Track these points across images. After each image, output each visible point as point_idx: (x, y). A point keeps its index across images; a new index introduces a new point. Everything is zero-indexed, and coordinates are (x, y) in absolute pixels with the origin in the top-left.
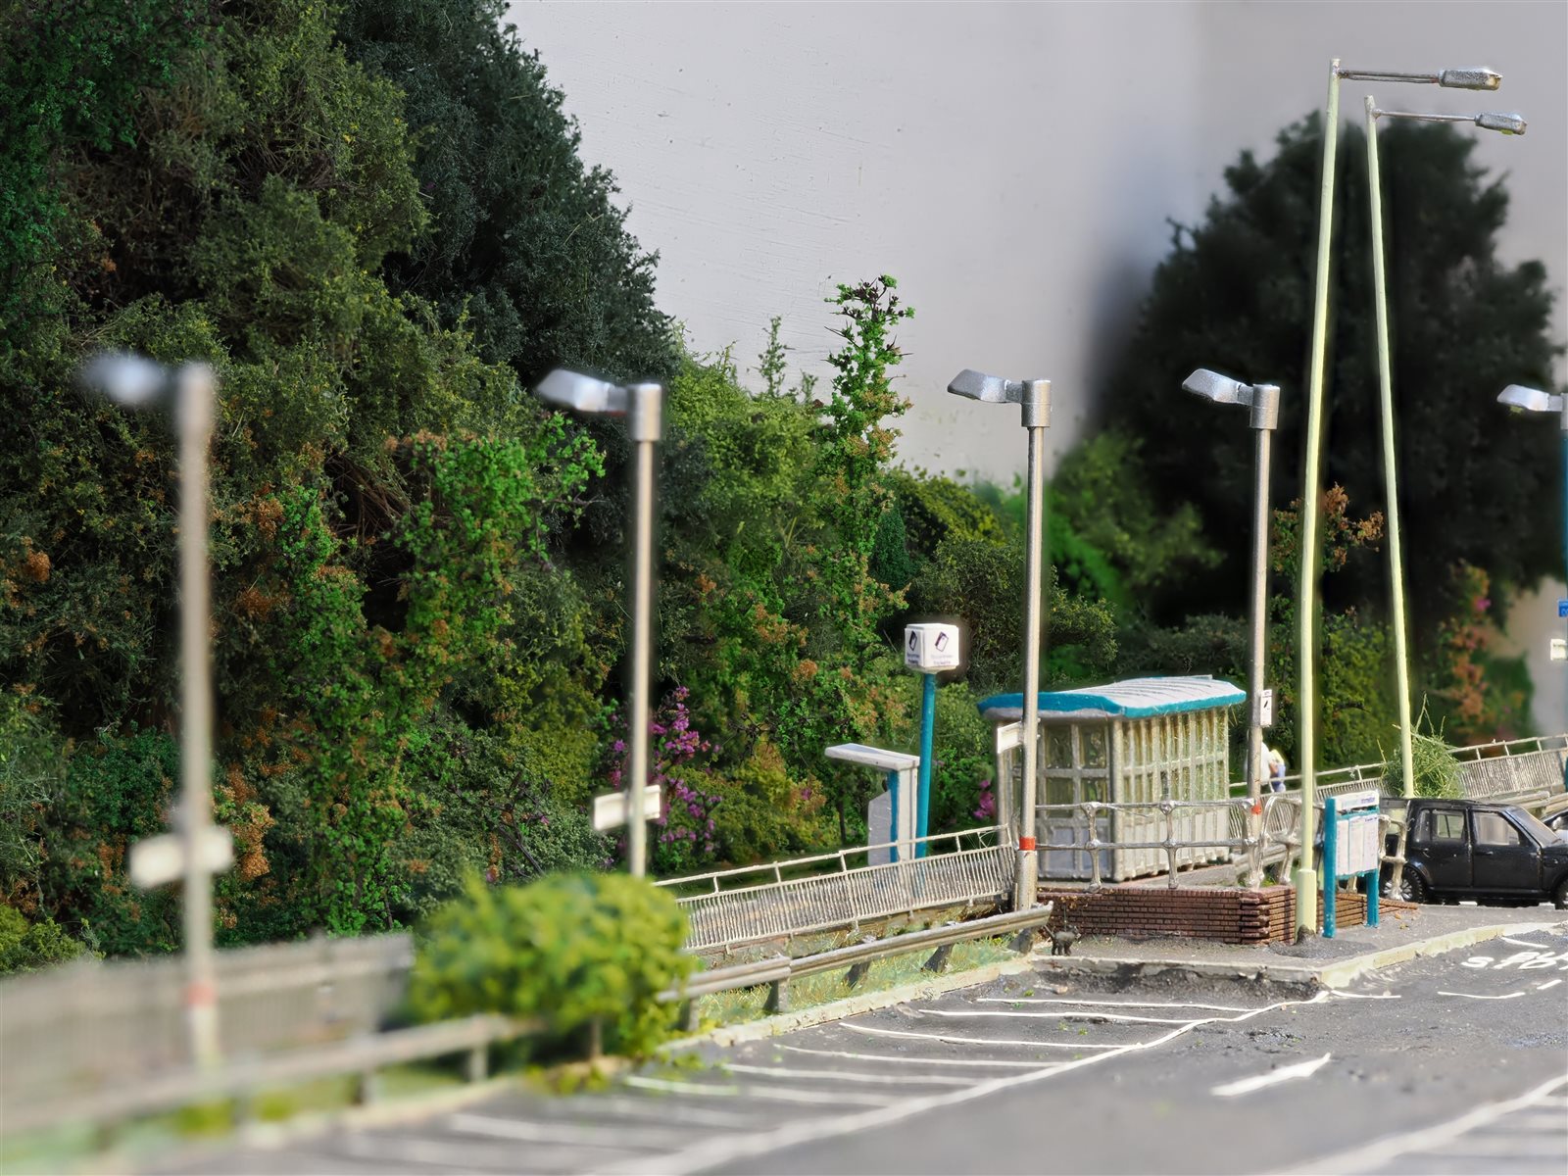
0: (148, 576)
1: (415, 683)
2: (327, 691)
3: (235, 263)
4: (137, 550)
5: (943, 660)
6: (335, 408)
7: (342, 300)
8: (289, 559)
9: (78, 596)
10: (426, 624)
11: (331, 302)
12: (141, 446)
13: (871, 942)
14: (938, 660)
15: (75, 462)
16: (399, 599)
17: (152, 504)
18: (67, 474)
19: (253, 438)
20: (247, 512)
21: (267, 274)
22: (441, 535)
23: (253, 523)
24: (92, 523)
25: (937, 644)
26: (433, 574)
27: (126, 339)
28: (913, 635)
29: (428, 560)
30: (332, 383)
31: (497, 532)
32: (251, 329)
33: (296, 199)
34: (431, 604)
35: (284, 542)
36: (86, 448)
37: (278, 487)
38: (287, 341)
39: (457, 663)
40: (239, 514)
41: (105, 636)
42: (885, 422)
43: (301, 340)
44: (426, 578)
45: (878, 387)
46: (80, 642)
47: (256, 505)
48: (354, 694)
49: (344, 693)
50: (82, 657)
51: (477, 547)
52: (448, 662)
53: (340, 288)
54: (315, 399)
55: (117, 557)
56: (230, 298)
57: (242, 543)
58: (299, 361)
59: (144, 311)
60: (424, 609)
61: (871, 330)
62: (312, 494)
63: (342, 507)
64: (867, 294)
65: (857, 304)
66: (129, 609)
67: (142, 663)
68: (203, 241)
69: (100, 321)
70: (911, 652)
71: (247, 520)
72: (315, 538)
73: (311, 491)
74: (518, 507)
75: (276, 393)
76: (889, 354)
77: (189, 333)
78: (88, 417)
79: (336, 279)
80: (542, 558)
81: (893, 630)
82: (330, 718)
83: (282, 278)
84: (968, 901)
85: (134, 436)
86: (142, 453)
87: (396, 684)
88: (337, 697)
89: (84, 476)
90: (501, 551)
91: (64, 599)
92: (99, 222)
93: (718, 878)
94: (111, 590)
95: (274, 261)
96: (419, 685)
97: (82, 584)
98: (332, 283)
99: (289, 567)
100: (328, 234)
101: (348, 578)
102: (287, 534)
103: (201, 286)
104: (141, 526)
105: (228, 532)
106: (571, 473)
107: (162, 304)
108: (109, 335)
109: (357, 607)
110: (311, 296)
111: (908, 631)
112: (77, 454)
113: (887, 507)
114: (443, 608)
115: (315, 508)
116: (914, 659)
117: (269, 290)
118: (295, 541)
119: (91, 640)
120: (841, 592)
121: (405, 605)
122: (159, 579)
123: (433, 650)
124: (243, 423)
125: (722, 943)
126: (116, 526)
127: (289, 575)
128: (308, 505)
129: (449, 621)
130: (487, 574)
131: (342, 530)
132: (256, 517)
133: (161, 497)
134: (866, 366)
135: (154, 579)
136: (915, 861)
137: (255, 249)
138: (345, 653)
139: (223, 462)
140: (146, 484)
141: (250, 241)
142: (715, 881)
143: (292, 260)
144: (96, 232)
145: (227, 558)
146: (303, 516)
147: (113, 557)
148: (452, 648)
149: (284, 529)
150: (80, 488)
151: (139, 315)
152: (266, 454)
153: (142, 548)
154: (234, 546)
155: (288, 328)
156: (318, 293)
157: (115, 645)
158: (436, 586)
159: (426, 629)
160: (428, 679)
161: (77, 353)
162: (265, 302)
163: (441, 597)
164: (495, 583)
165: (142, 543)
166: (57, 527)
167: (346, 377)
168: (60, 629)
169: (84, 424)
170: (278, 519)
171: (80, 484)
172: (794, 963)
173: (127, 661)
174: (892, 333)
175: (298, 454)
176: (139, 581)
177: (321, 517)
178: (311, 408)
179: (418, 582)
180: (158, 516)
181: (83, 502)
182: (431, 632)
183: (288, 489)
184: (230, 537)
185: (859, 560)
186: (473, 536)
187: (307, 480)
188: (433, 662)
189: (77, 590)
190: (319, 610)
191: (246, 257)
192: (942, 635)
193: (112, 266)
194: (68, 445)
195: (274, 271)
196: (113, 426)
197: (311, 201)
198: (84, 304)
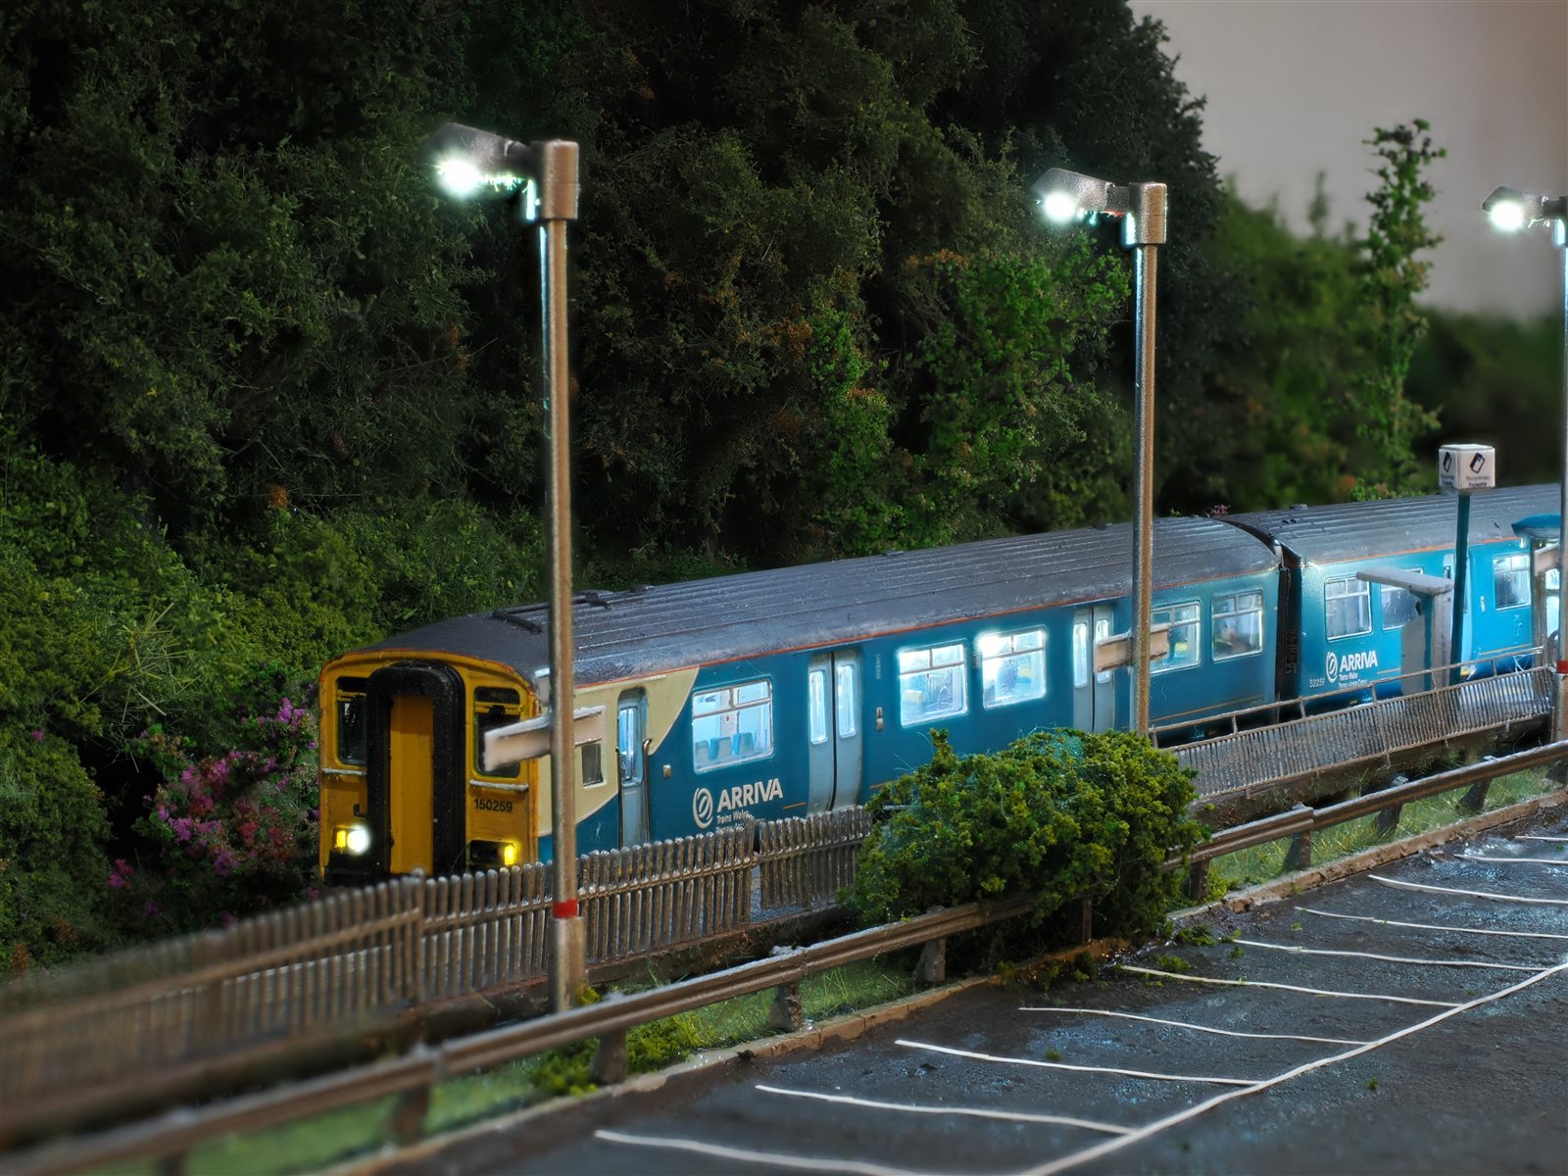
0: (676, 399)
1: (937, 505)
2: (847, 513)
3: (771, 90)
4: (665, 372)
5: (1478, 482)
6: (865, 232)
7: (878, 126)
8: (818, 383)
9: (607, 419)
10: (948, 445)
11: (866, 128)
12: (670, 270)
13: (1402, 784)
14: (1473, 482)
15: (604, 285)
16: (922, 420)
17: (682, 327)
18: (595, 298)
19: (784, 261)
20: (776, 334)
21: (801, 100)
22: (962, 356)
23: (782, 345)
24: (619, 346)
25: (1472, 465)
26: (954, 395)
27: (659, 164)
28: (1448, 455)
29: (950, 381)
30: (864, 207)
31: (1020, 353)
32: (788, 157)
33: (832, 26)
34: (953, 425)
35: (814, 365)
36: (613, 272)
37: (809, 309)
38: (821, 167)
39: (980, 486)
40: (769, 337)
41: (633, 458)
42: (1419, 255)
43: (831, 164)
44: (948, 399)
45: (1413, 221)
46: (607, 465)
47: (786, 328)
48: (874, 518)
49: (865, 517)
50: (610, 480)
51: (1003, 365)
52: (971, 484)
53: (876, 114)
54: (846, 222)
55: (647, 379)
56: (766, 125)
57: (771, 365)
58: (829, 184)
59: (678, 136)
60: (947, 431)
61: (1406, 170)
62: (842, 317)
63: (876, 329)
64: (1402, 137)
65: (1393, 146)
66: (659, 432)
67: (672, 486)
68: (742, 70)
69: (635, 147)
70: (1445, 473)
71: (776, 343)
72: (845, 360)
73: (841, 313)
74: (1041, 327)
75: (808, 217)
76: (1423, 192)
77: (719, 157)
78: (616, 240)
79: (871, 105)
80: (1066, 379)
81: (1427, 447)
82: (850, 542)
83: (817, 104)
84: (1504, 726)
85: (662, 260)
86: (670, 277)
87: (918, 506)
88: (858, 520)
89: (614, 300)
90: (1025, 372)
91: (594, 421)
92: (635, 50)
93: (1238, 718)
94: (640, 412)
95: (809, 88)
96: (942, 508)
97: (610, 407)
98: (867, 108)
99: (819, 389)
100: (863, 61)
101: (877, 400)
102: (818, 355)
103: (738, 113)
104: (670, 349)
105: (756, 355)
106: (1095, 292)
107: (699, 131)
108: (642, 160)
109: (882, 431)
110: (846, 122)
111: (1442, 451)
112: (604, 277)
113: (1420, 334)
114: (965, 430)
115: (845, 331)
116: (1449, 480)
117: (803, 116)
118: (825, 363)
119: (618, 465)
120: (1375, 412)
121: (928, 427)
122: (687, 401)
123: (956, 472)
124: (773, 247)
125: (1241, 787)
126: (645, 350)
127: (818, 398)
128: (838, 327)
129: (971, 442)
130: (1010, 396)
131: (876, 350)
132: (786, 340)
133: (691, 319)
134: (1401, 202)
135: (682, 401)
136: (1450, 688)
137: (790, 76)
138: (867, 475)
139: (754, 285)
140: (677, 307)
141: (784, 67)
142: (1234, 720)
143: (828, 87)
144: (631, 59)
145: (754, 380)
146: (833, 338)
147: (643, 380)
148: (976, 470)
149: (813, 351)
150: (609, 311)
151: (673, 141)
152: (797, 278)
153: (670, 370)
154: (762, 369)
155: (822, 153)
156: (853, 119)
157: (643, 468)
158: (958, 408)
159: (949, 451)
160: (951, 502)
161: (610, 178)
162: (800, 129)
163: (962, 419)
164: (1019, 405)
165: (669, 365)
166: (587, 350)
167: (882, 203)
168: (589, 452)
169: (612, 247)
170: (807, 342)
171: (608, 307)
172: (1317, 813)
173: (655, 484)
174: (1424, 173)
175: (828, 277)
176: (668, 403)
177: (852, 340)
178: (842, 232)
179: (939, 403)
180: (686, 340)
181: (611, 325)
182: (953, 454)
183: (818, 311)
184: (758, 359)
185: (1394, 383)
186: (995, 357)
187: (840, 303)
188: (956, 485)
189: (606, 413)
190: (843, 432)
191: (782, 84)
192: (1478, 457)
193: (650, 94)
194: (596, 269)
195: (809, 97)
196: (640, 248)
197: (849, 31)
198: (621, 132)
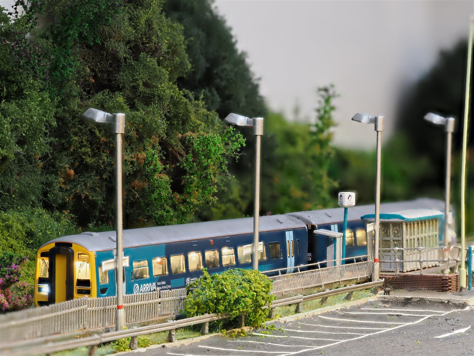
0: (104, 177)
1: (187, 210)
2: (160, 213)
3: (131, 80)
4: (101, 169)
5: (350, 203)
6: (162, 125)
7: (164, 91)
8: (148, 172)
9: (83, 183)
10: (190, 192)
11: (161, 92)
12: (102, 137)
13: (328, 291)
14: (349, 203)
15: (82, 141)
16: (182, 184)
17: (105, 154)
18: (79, 145)
19: (137, 134)
20: (135, 157)
21: (141, 83)
22: (195, 164)
23: (137, 160)
24: (87, 160)
25: (348, 198)
26: (192, 176)
27: (98, 103)
28: (341, 195)
29: (191, 172)
30: (161, 117)
31: (212, 163)
32: (136, 100)
33: (150, 60)
34: (192, 185)
35: (146, 166)
36: (85, 137)
37: (144, 149)
38: (147, 104)
39: (200, 204)
40: (132, 158)
41: (91, 195)
42: (332, 129)
43: (151, 104)
44: (190, 177)
45: (329, 118)
46: (83, 197)
47: (138, 155)
48: (168, 214)
49: (165, 213)
50: (84, 202)
51: (206, 168)
52: (197, 204)
53: (164, 88)
54: (156, 122)
55: (95, 171)
56: (129, 91)
57: (133, 167)
58: (151, 110)
59: (103, 95)
60: (190, 187)
61: (327, 101)
62: (155, 152)
63: (164, 155)
64: (326, 90)
65: (323, 93)
66: (98, 187)
67: (102, 204)
68: (121, 73)
69: (90, 98)
70: (340, 201)
71: (135, 160)
72: (156, 165)
73: (155, 150)
74: (218, 155)
75: (144, 120)
76: (333, 108)
77: (117, 102)
78: (86, 128)
79: (162, 85)
80: (226, 172)
81: (334, 194)
82: (160, 221)
83: (146, 85)
84: (358, 278)
85: (100, 134)
86: (102, 139)
87: (181, 210)
88: (163, 215)
89: (85, 146)
90: (213, 169)
91: (78, 184)
92: (89, 67)
93: (281, 271)
94: (93, 181)
95: (143, 79)
96: (188, 211)
97: (84, 179)
98: (161, 86)
99: (148, 174)
100: (160, 71)
101: (166, 178)
102: (147, 164)
103: (121, 87)
104: (102, 161)
105: (129, 163)
106: (235, 145)
107: (108, 93)
108: (92, 102)
109: (169, 187)
110: (155, 90)
111: (339, 194)
112: (82, 139)
113: (332, 156)
114: (195, 187)
115: (156, 156)
116: (341, 203)
117: (141, 88)
118: (150, 166)
119: (87, 197)
120: (318, 182)
121: (184, 186)
122: (108, 178)
123: (192, 200)
124: (133, 130)
125: (282, 291)
126: (94, 161)
127: (148, 177)
128: (154, 155)
129: (197, 191)
130: (209, 176)
131: (164, 163)
132: (138, 159)
133: (108, 152)
134: (326, 112)
135: (106, 178)
136: (341, 266)
137: (137, 76)
138: (165, 201)
139: (127, 141)
140: (104, 148)
141: (136, 73)
142: (280, 272)
143: (149, 79)
144: (88, 70)
145: (129, 171)
146: (152, 159)
147: (93, 171)
148: (198, 199)
149: (146, 162)
150: (83, 149)
151: (101, 96)
152: (141, 139)
153: (102, 168)
154: (131, 168)
155: (147, 100)
156: (157, 89)
157: (94, 198)
158: (193, 180)
159: (190, 193)
160: (191, 209)
161: (83, 108)
162: (141, 92)
163: (195, 183)
164: (212, 179)
165: (102, 166)
166: (76, 162)
167: (165, 115)
168: (77, 193)
169: (84, 130)
170: (144, 159)
171: (83, 148)
172: (304, 297)
173: (97, 203)
174: (334, 102)
175: (150, 139)
176: (101, 178)
177: (158, 159)
178: (155, 125)
179: (188, 179)
180: (107, 158)
181: (85, 154)
182: (192, 194)
183: (147, 150)
184: (130, 165)
185: (324, 172)
186: (205, 165)
187: (153, 147)
188: (192, 204)
189: (82, 181)
190: (157, 187)
191: (135, 78)
192: (350, 196)
193: (93, 81)
194: (80, 136)
195: (143, 82)
196: (94, 130)
197: (154, 61)
198: (85, 93)
